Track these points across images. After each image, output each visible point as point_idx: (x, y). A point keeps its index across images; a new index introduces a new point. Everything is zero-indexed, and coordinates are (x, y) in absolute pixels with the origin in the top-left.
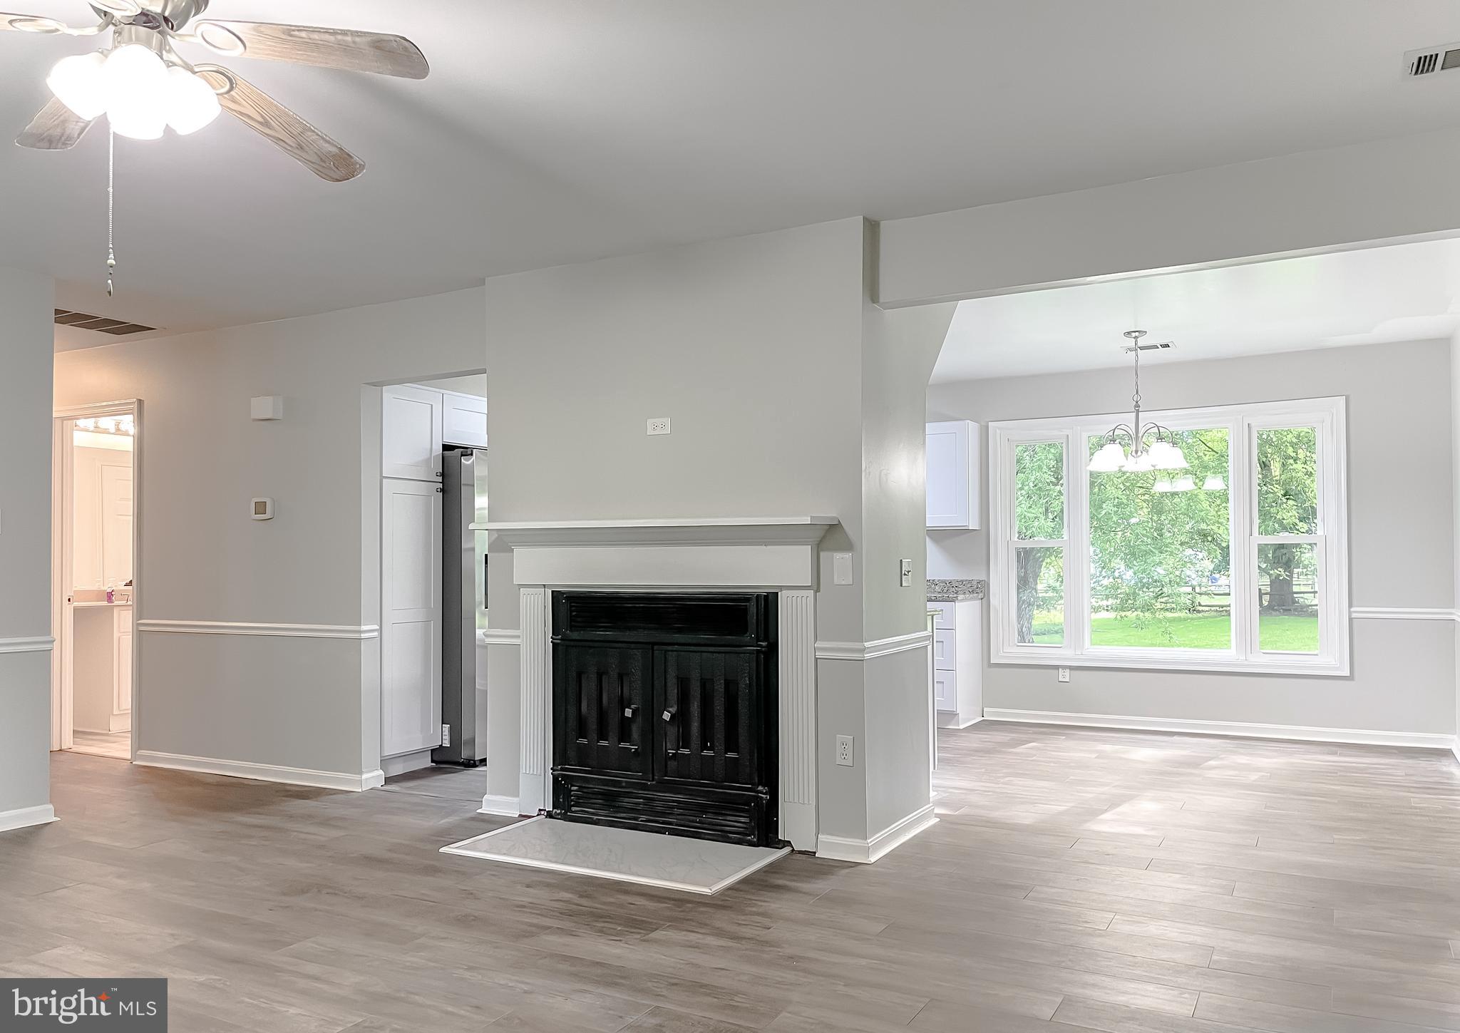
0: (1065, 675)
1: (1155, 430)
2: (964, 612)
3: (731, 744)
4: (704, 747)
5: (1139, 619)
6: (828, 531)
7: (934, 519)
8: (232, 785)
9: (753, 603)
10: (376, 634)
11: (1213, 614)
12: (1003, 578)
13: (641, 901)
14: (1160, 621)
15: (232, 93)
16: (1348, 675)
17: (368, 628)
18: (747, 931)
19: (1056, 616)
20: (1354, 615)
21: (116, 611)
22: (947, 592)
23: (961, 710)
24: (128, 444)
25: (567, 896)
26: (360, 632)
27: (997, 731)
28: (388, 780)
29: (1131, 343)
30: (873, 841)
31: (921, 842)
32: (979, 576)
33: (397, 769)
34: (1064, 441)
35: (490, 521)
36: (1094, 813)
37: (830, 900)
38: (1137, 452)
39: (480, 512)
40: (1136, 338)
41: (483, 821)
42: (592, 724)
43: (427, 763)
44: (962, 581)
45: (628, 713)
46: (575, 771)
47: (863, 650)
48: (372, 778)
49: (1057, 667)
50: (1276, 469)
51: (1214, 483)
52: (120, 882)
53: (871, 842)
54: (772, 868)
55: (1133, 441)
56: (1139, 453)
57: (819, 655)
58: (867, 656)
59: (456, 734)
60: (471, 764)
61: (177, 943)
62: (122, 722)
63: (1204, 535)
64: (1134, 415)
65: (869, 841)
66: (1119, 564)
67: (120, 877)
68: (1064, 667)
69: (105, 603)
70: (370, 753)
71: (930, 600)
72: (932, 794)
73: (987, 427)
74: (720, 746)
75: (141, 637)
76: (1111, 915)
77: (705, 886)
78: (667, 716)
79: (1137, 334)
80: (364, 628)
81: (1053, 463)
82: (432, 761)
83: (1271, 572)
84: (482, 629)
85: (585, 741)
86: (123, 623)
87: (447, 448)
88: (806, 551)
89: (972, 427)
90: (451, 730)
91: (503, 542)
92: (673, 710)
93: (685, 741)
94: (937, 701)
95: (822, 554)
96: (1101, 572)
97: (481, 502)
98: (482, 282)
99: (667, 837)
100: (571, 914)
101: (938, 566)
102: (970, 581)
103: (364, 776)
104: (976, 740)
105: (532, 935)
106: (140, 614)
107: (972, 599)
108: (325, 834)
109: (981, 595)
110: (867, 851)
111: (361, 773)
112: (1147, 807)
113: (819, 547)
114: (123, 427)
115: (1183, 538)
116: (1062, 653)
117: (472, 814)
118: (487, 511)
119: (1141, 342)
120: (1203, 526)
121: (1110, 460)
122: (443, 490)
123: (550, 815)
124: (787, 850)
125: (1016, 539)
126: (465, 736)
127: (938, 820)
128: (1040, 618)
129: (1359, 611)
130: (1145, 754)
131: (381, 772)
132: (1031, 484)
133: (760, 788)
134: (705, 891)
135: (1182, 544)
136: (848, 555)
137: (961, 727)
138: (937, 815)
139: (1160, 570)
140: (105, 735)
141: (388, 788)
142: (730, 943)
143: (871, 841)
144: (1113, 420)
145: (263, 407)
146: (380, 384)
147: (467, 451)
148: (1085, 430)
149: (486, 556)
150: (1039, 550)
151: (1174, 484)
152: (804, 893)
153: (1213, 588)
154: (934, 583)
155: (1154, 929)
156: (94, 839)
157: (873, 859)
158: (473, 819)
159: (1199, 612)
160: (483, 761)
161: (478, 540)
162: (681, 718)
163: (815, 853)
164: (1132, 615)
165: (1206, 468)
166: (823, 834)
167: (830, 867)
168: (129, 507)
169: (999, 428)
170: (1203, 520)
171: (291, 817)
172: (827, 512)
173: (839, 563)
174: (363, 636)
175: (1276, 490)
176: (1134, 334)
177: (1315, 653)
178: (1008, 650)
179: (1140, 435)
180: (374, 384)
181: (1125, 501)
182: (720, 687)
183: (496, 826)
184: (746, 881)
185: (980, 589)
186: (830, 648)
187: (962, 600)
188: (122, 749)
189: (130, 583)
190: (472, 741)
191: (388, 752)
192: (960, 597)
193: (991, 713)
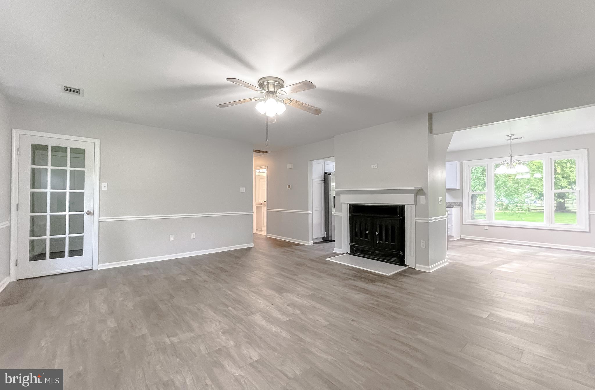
0: (487, 228)
1: (518, 161)
2: (455, 211)
3: (393, 241)
4: (386, 241)
5: (510, 213)
6: (419, 190)
7: (448, 187)
8: (284, 242)
9: (399, 208)
10: (311, 213)
11: (536, 212)
12: (467, 201)
13: (371, 275)
14: (517, 213)
15: (291, 103)
16: (589, 231)
17: (310, 211)
18: (398, 285)
19: (483, 212)
20: (590, 214)
21: (263, 206)
22: (451, 205)
23: (455, 235)
24: (265, 174)
25: (354, 272)
26: (308, 212)
27: (465, 241)
28: (314, 243)
29: (509, 138)
31: (444, 269)
32: (459, 201)
33: (316, 241)
34: (486, 165)
35: (335, 189)
36: (498, 266)
37: (420, 280)
38: (511, 167)
39: (333, 186)
41: (334, 254)
42: (359, 234)
43: (322, 240)
44: (455, 203)
45: (367, 232)
46: (355, 244)
47: (429, 220)
48: (311, 243)
49: (484, 226)
50: (559, 170)
51: (538, 175)
52: (266, 259)
54: (404, 271)
55: (511, 165)
56: (512, 168)
57: (417, 221)
58: (429, 221)
59: (328, 234)
60: (331, 241)
61: (277, 272)
62: (264, 228)
63: (533, 190)
64: (510, 157)
66: (502, 198)
67: (266, 258)
68: (486, 226)
69: (261, 205)
70: (310, 237)
71: (447, 207)
72: (447, 256)
73: (462, 163)
74: (390, 241)
75: (267, 212)
76: (504, 293)
77: (387, 273)
78: (377, 234)
79: (511, 135)
80: (309, 211)
81: (481, 171)
82: (323, 240)
83: (557, 200)
84: (333, 211)
85: (357, 238)
86: (264, 209)
87: (325, 173)
88: (413, 196)
89: (458, 163)
90: (327, 233)
91: (338, 193)
92: (378, 232)
93: (381, 239)
94: (449, 233)
95: (417, 196)
96: (497, 200)
97: (333, 184)
98: (334, 137)
99: (377, 261)
100: (356, 276)
101: (449, 199)
102: (457, 203)
103: (309, 242)
104: (459, 243)
105: (347, 280)
106: (267, 207)
107: (458, 207)
108: (302, 254)
109: (460, 206)
110: (429, 269)
111: (309, 241)
112: (516, 265)
113: (416, 195)
114: (264, 171)
115: (525, 190)
116: (487, 222)
117: (332, 252)
118: (334, 186)
119: (512, 137)
120: (533, 187)
121: (502, 170)
122: (325, 182)
123: (349, 254)
124: (407, 267)
125: (471, 192)
126: (330, 235)
127: (449, 263)
128: (477, 212)
129: (593, 212)
130: (515, 251)
131: (313, 241)
132: (475, 177)
133: (400, 252)
134: (387, 275)
135: (525, 192)
136: (424, 197)
137: (455, 240)
138: (449, 262)
139: (518, 200)
140: (261, 230)
141: (314, 245)
142: (394, 287)
143: (430, 267)
144: (504, 159)
145: (289, 166)
146: (312, 160)
147: (330, 174)
148: (493, 162)
149: (334, 196)
150: (477, 194)
151: (523, 176)
152: (413, 278)
153: (535, 204)
154: (447, 203)
155: (519, 298)
156: (261, 250)
157: (431, 271)
158: (332, 253)
159: (530, 211)
160: (334, 241)
161: (332, 193)
162: (380, 234)
163: (415, 268)
164: (508, 212)
165: (533, 171)
166: (417, 264)
167: (419, 272)
168: (265, 186)
169: (466, 163)
170: (533, 185)
171: (296, 249)
172: (419, 186)
173: (422, 199)
174: (309, 213)
175: (559, 176)
176: (510, 136)
177: (576, 224)
178: (468, 220)
179: (512, 163)
180: (310, 160)
181: (505, 180)
182: (390, 228)
183: (336, 255)
184: (397, 273)
185: (460, 205)
186: (420, 219)
187: (455, 207)
188: (264, 233)
189: (265, 201)
190: (331, 236)
191: (314, 237)
192: (454, 207)
193: (463, 237)
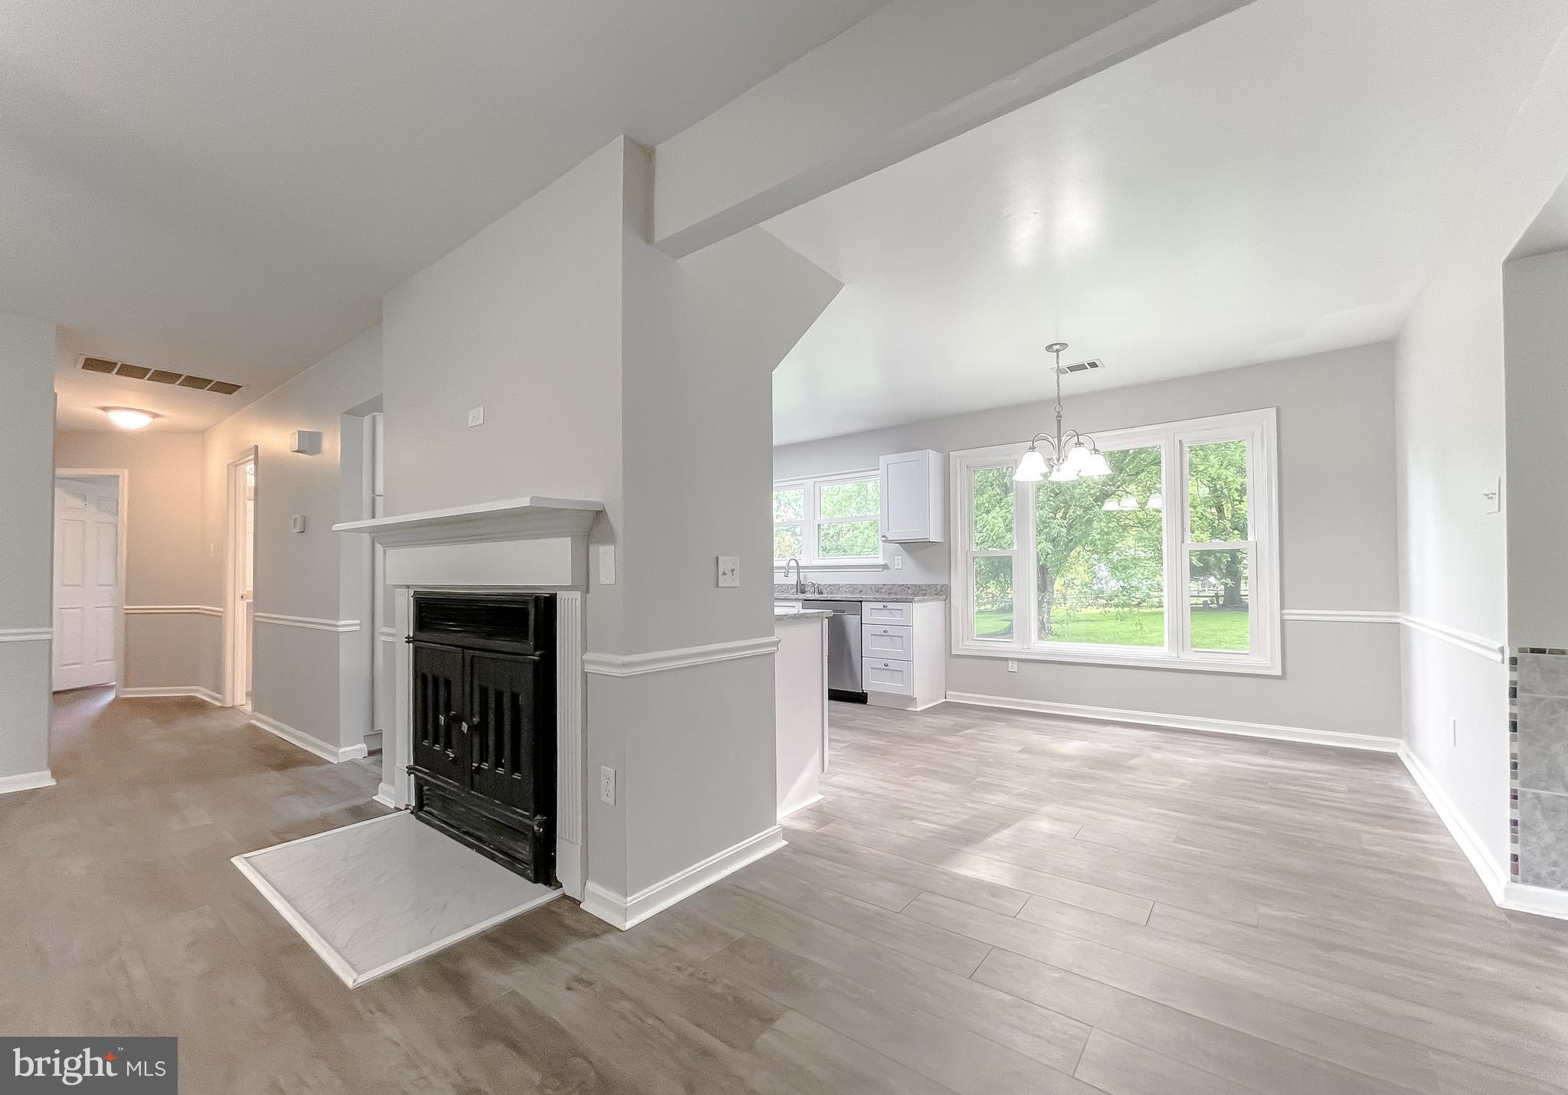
0: (1013, 667)
2: (923, 615)
3: (516, 765)
4: (498, 764)
6: (595, 517)
9: (531, 606)
12: (960, 581)
16: (1280, 674)
17: (345, 623)
20: (1286, 617)
23: (918, 693)
26: (339, 627)
27: (957, 712)
30: (634, 899)
32: (940, 581)
34: (1014, 465)
38: (1058, 460)
40: (1057, 351)
42: (430, 727)
44: (929, 585)
46: (423, 772)
47: (625, 663)
49: (1007, 659)
53: (632, 900)
57: (588, 668)
58: (630, 672)
65: (629, 899)
68: (1014, 659)
73: (949, 458)
74: (508, 765)
75: (255, 625)
79: (1058, 347)
80: (341, 623)
85: (427, 743)
89: (933, 457)
92: (477, 720)
93: (483, 754)
95: (592, 548)
102: (932, 585)
103: (342, 750)
104: (937, 721)
107: (938, 599)
109: (944, 597)
110: (625, 913)
111: (339, 746)
116: (1012, 649)
123: (413, 814)
124: (560, 892)
127: (784, 843)
129: (1292, 614)
131: (364, 746)
133: (537, 818)
137: (919, 709)
138: (789, 837)
146: (357, 413)
157: (629, 925)
162: (483, 725)
163: (581, 903)
169: (959, 457)
173: (604, 561)
174: (340, 629)
176: (1055, 349)
177: (1246, 652)
178: (966, 643)
180: (351, 413)
182: (507, 701)
184: (438, 957)
185: (942, 592)
187: (918, 602)
192: (916, 599)
193: (954, 696)
